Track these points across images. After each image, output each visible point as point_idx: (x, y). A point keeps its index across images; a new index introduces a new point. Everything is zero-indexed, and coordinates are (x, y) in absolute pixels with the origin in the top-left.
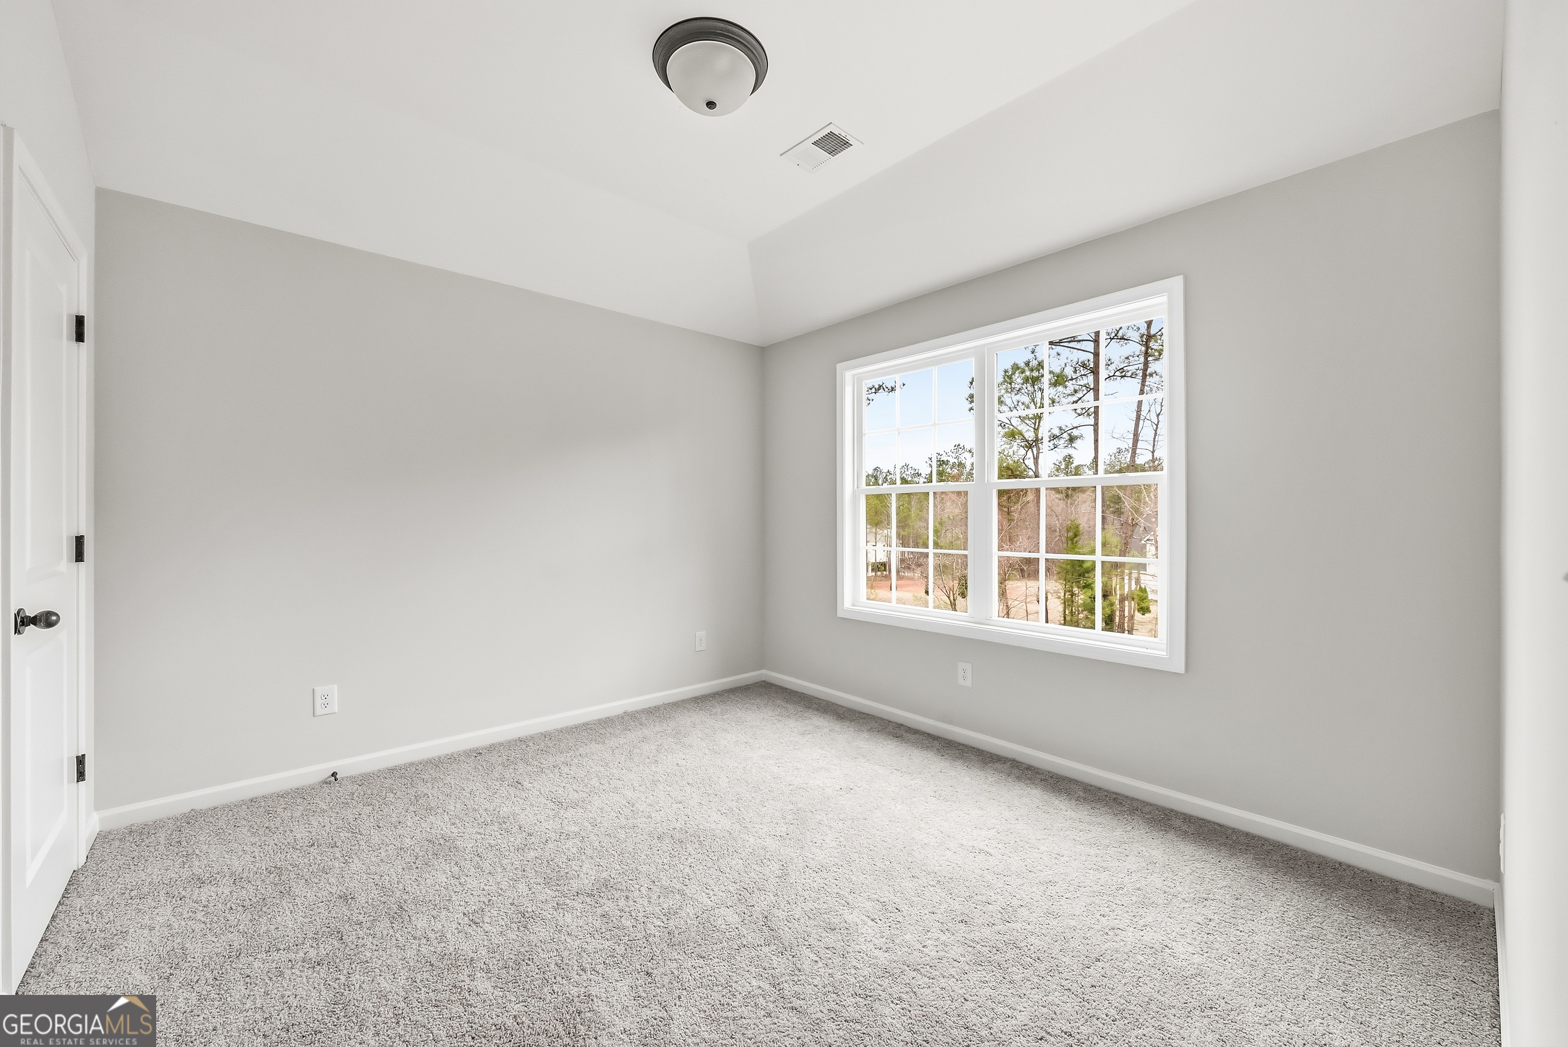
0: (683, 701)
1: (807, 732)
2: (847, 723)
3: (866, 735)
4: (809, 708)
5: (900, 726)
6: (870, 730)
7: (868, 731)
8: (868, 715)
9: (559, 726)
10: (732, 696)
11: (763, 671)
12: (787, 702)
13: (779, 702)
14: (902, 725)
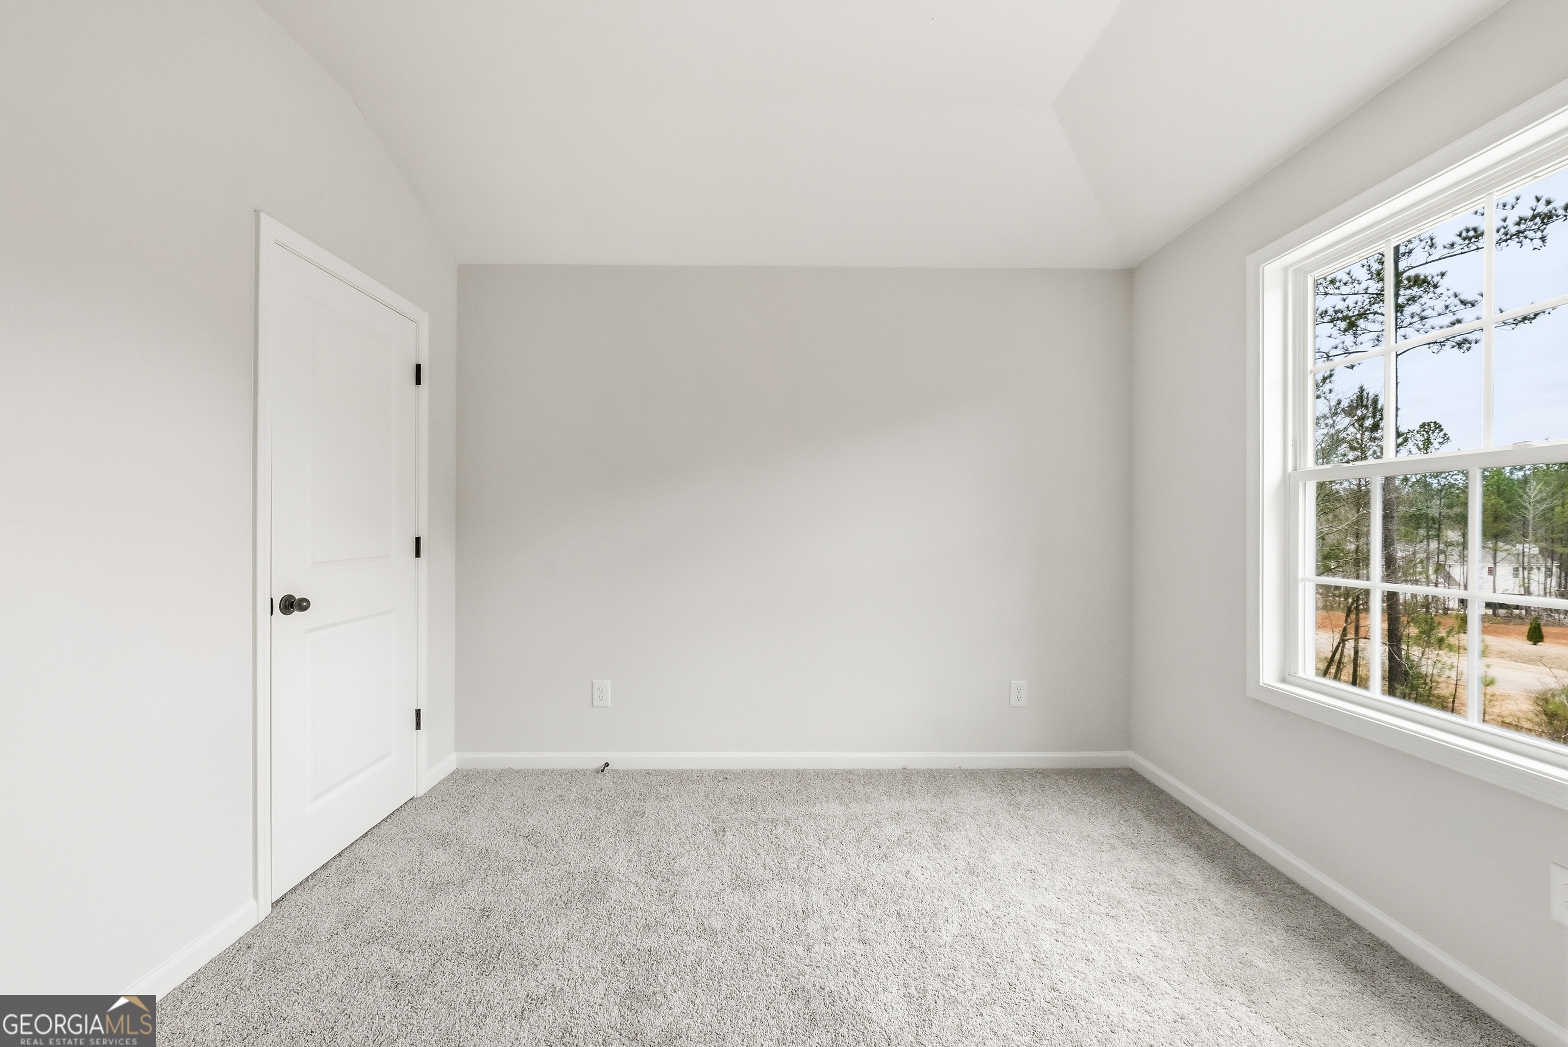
0: (988, 772)
1: (1153, 888)
2: (1247, 896)
3: (1277, 937)
4: (1183, 839)
5: (1377, 945)
6: (1294, 930)
7: (1288, 928)
8: (1305, 891)
9: (819, 766)
10: (1061, 782)
11: (1131, 754)
12: (1147, 817)
13: (1133, 812)
14: (1382, 944)
